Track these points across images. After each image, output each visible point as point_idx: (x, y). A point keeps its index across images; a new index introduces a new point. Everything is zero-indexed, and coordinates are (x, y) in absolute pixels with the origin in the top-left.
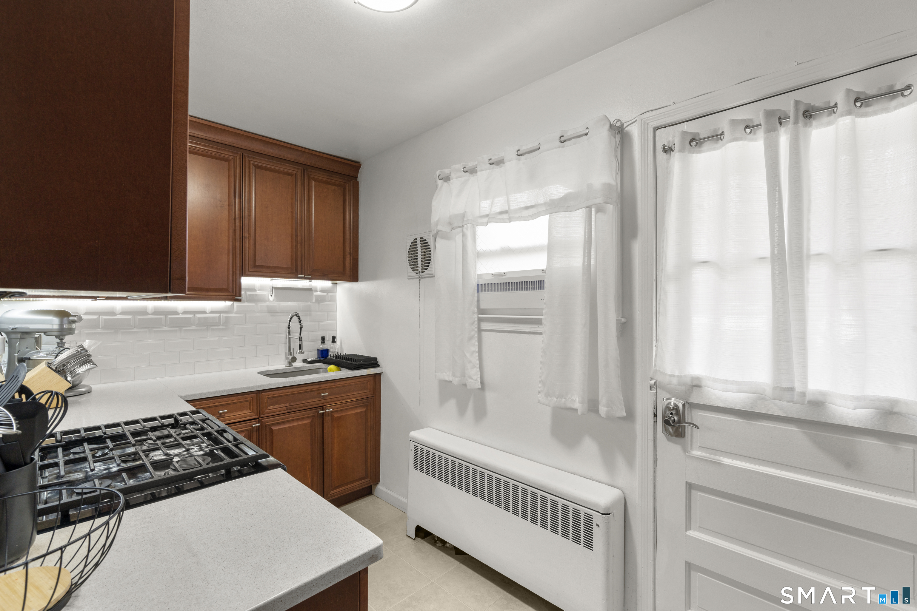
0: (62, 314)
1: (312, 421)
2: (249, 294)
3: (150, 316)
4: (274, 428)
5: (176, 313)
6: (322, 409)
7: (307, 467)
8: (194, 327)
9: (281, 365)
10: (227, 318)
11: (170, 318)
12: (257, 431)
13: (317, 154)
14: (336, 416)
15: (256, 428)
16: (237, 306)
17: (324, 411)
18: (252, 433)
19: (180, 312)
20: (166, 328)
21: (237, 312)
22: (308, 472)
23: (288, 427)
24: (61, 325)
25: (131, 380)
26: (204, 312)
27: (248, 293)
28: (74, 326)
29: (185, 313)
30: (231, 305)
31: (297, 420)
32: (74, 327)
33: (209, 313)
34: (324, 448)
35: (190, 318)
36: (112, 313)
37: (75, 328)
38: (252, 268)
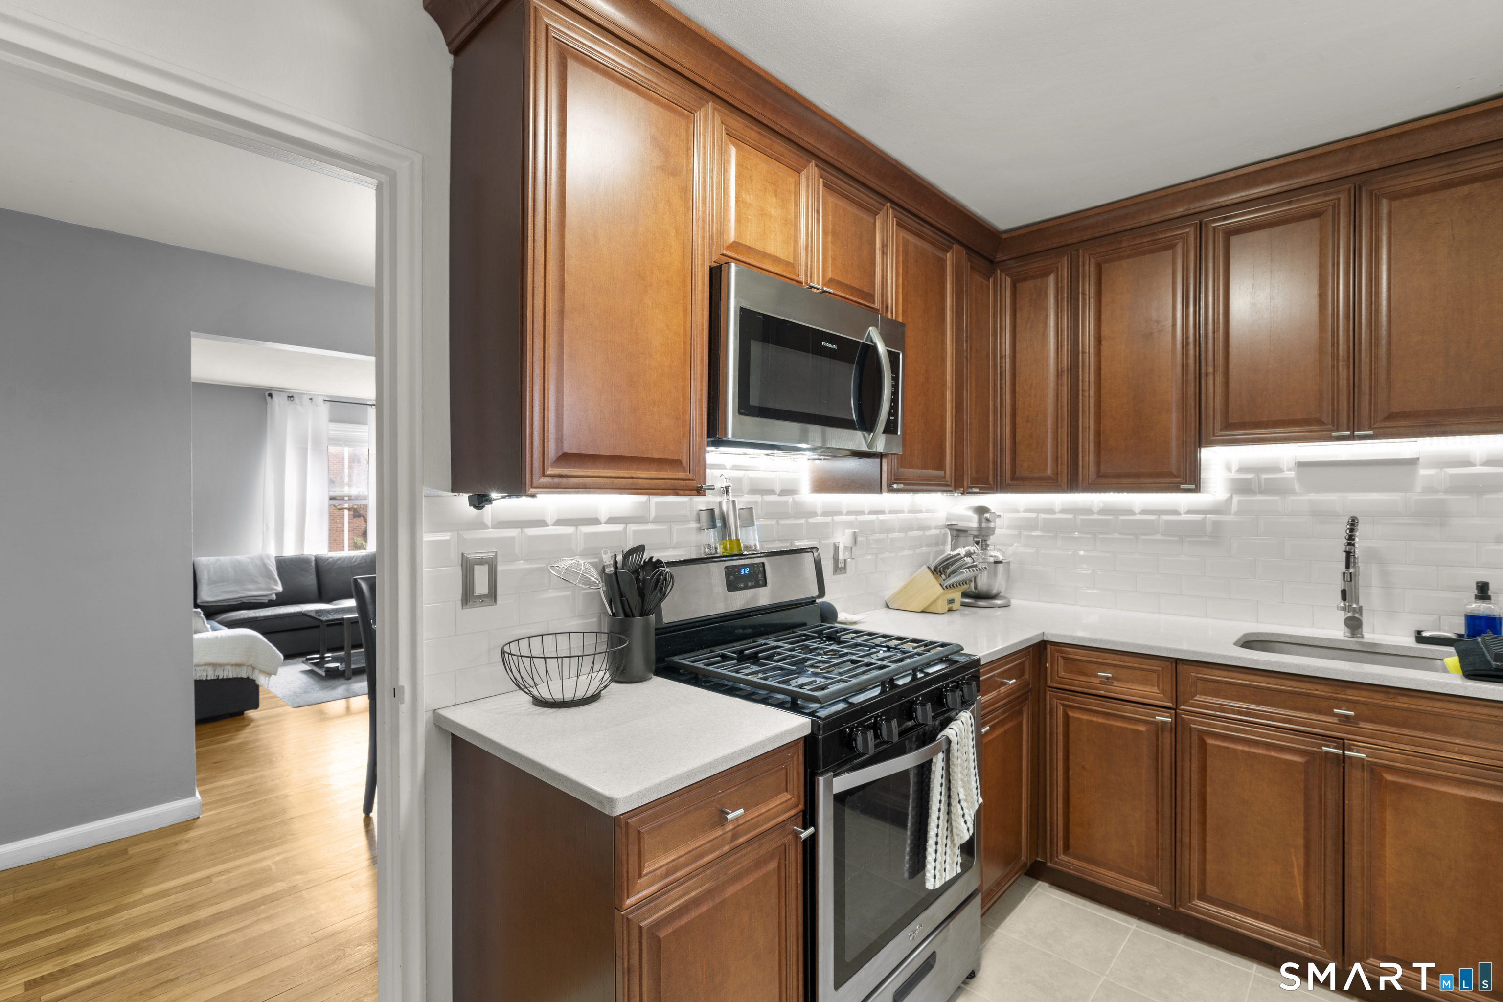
0: (981, 511)
1: (1307, 763)
2: (1265, 479)
3: (1096, 517)
4: (1210, 741)
5: (1131, 512)
6: (1341, 745)
7: (1294, 858)
8: (1158, 537)
10: (1216, 524)
11: (1122, 520)
12: (1171, 732)
13: (1395, 131)
14: (1389, 777)
15: (1169, 726)
16: (1239, 501)
17: (1340, 752)
18: (1162, 731)
19: (1137, 511)
20: (1116, 535)
21: (1235, 514)
22: (1296, 870)
23: (1242, 751)
24: (980, 522)
25: (1073, 605)
26: (1176, 512)
27: (1264, 476)
28: (992, 525)
29: (1144, 512)
30: (1227, 500)
31: (1268, 746)
32: (993, 527)
33: (1185, 514)
34: (1346, 839)
35: (1152, 521)
36: (1051, 511)
37: (994, 528)
38: (1221, 430)
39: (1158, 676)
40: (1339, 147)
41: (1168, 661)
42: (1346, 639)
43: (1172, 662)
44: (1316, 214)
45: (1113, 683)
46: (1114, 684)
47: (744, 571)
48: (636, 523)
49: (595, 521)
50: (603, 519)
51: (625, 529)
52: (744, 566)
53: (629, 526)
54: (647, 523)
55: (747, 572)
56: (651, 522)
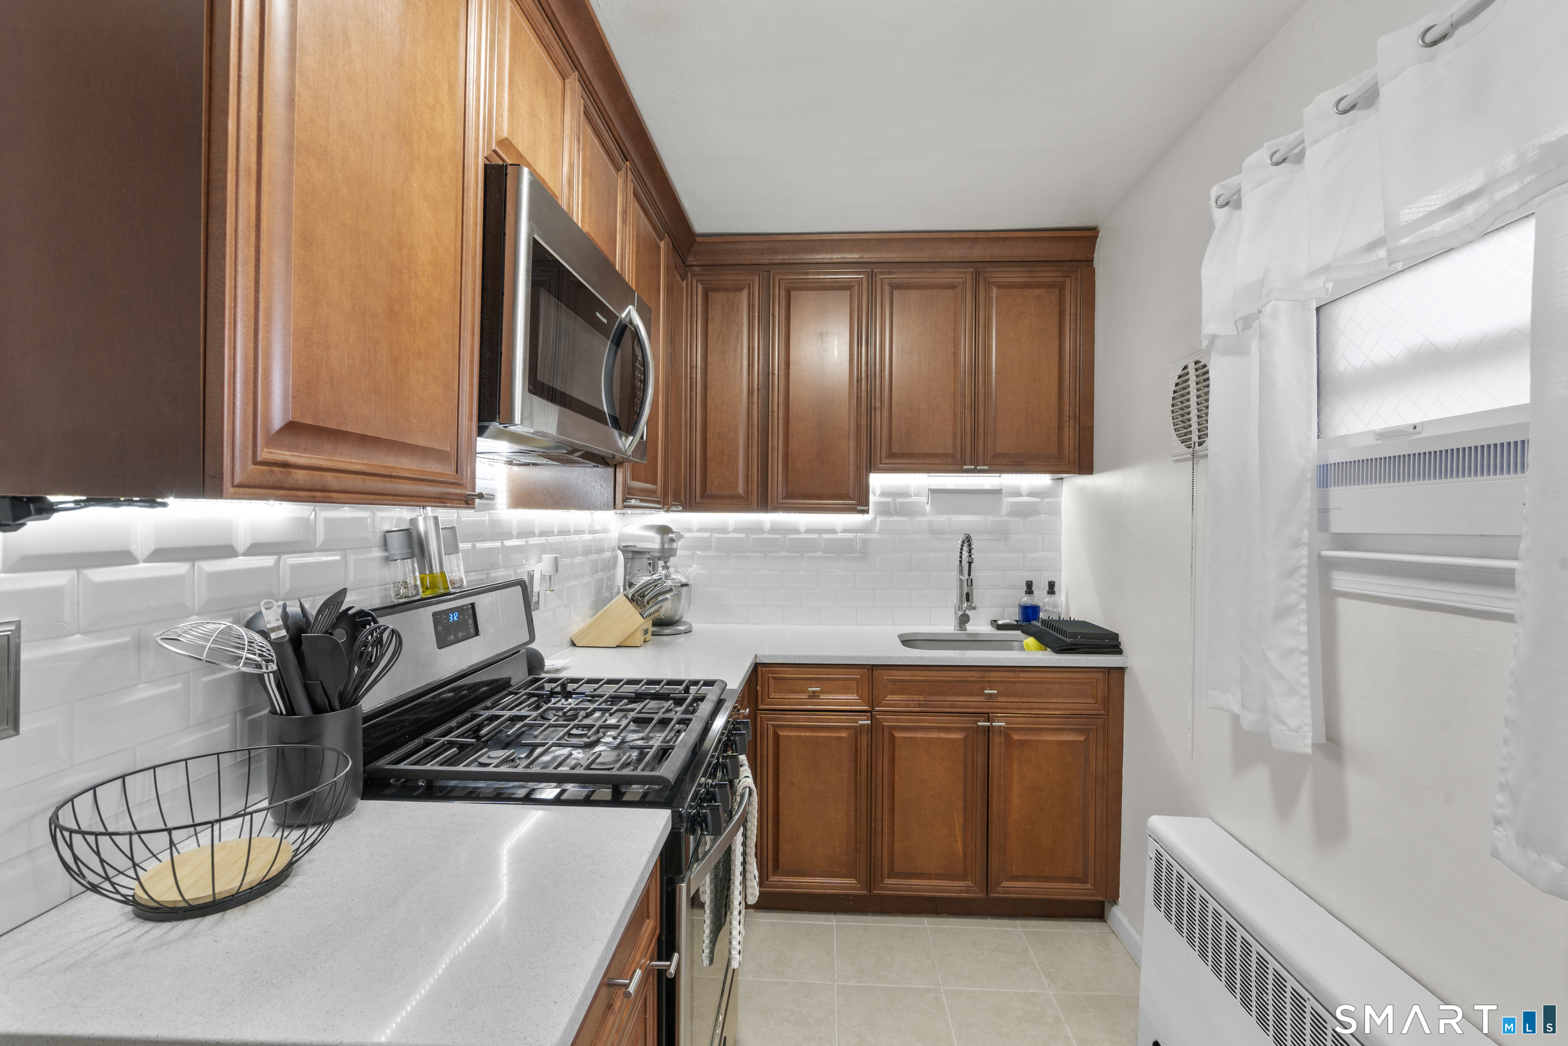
0: (664, 530)
1: (966, 737)
2: (899, 502)
3: (766, 536)
4: (898, 734)
5: (797, 531)
6: (987, 718)
7: (956, 819)
8: (820, 554)
9: (947, 626)
10: (865, 542)
11: (789, 538)
12: (868, 733)
13: (1002, 235)
14: (1015, 737)
15: (866, 728)
16: (881, 521)
17: (988, 724)
18: (860, 734)
19: (802, 530)
20: (784, 554)
21: (880, 532)
22: (957, 828)
23: (921, 738)
24: (663, 544)
25: (745, 624)
26: (833, 531)
27: (899, 500)
28: (674, 545)
29: (808, 531)
30: (872, 520)
31: (939, 729)
32: (675, 547)
33: (840, 533)
34: (990, 793)
35: (815, 539)
36: (724, 530)
37: (676, 549)
38: (886, 458)
39: (858, 683)
40: (969, 236)
41: (866, 669)
42: (956, 632)
43: (868, 669)
44: (952, 287)
45: (819, 696)
46: (821, 697)
47: (453, 617)
48: (294, 552)
49: (228, 551)
50: (241, 547)
51: (278, 562)
52: (452, 610)
53: (284, 557)
54: (312, 551)
55: (455, 619)
56: (318, 551)
